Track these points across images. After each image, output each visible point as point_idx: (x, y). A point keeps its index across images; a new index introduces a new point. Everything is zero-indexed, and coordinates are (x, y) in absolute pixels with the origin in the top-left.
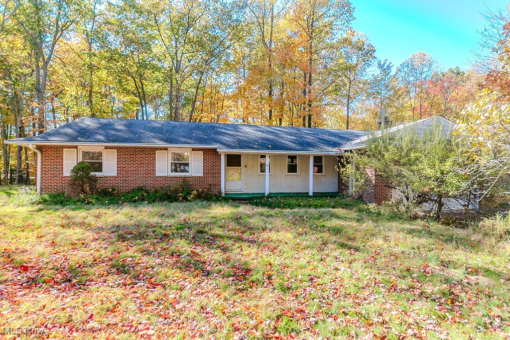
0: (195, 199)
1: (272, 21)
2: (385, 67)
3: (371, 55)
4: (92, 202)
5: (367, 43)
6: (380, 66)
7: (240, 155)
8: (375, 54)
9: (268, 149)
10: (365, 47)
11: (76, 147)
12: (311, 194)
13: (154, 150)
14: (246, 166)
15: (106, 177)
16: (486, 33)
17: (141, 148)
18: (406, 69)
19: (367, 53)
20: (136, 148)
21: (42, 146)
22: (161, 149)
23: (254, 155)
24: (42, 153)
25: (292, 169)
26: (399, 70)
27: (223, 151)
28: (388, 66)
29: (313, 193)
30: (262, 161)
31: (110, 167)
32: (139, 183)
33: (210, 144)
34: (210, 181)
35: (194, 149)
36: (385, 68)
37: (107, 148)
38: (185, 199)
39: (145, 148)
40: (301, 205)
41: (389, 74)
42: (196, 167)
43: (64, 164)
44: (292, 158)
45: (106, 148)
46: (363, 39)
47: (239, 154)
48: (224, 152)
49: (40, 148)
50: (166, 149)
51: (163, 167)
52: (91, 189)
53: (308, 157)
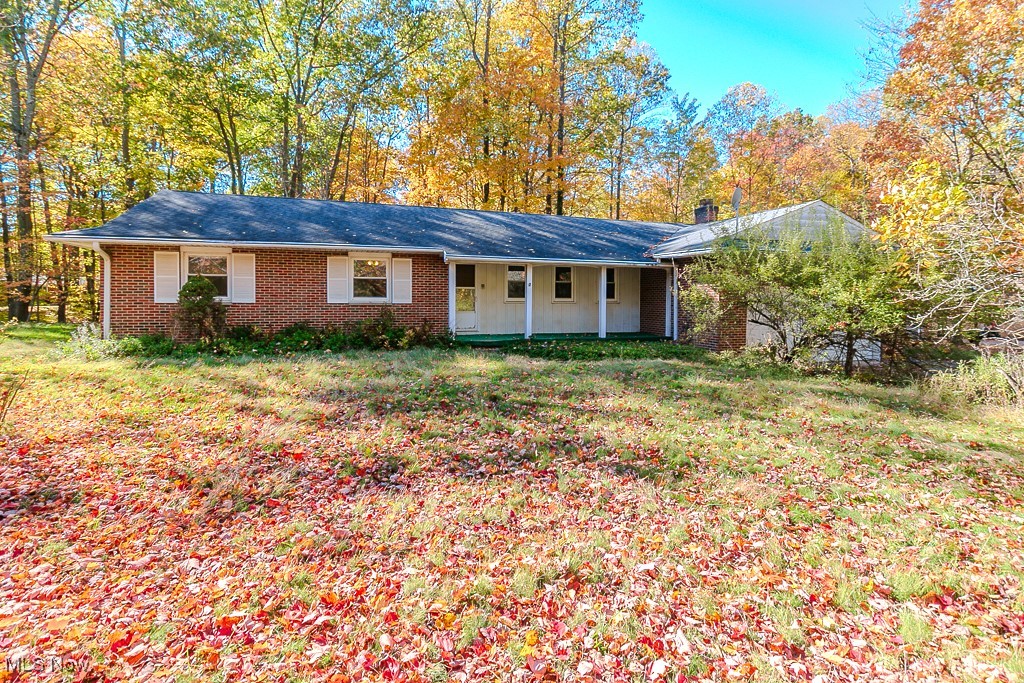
0: (411, 346)
1: (489, 14)
2: (686, 108)
3: (662, 84)
4: (229, 351)
5: (654, 61)
6: (677, 106)
7: (473, 266)
8: (669, 83)
9: (531, 255)
10: (653, 70)
11: (177, 248)
12: (603, 335)
13: (324, 255)
14: (483, 286)
15: (234, 305)
16: (872, 56)
17: (300, 252)
18: (723, 113)
19: (655, 81)
20: (290, 251)
21: (113, 246)
22: (336, 253)
23: (497, 266)
24: (112, 260)
25: (563, 291)
26: (712, 114)
27: (451, 257)
28: (691, 106)
29: (607, 333)
30: (516, 276)
31: (242, 287)
32: (297, 316)
33: (427, 245)
34: (424, 312)
35: (395, 255)
36: (686, 111)
37: (237, 252)
38: (395, 346)
39: (308, 251)
40: (604, 355)
41: (692, 121)
42: (401, 288)
43: (155, 280)
44: (562, 271)
45: (235, 250)
46: (647, 54)
47: (472, 263)
48: (455, 261)
49: (107, 248)
50: (345, 253)
51: (340, 287)
52: (218, 328)
53: (597, 270)
